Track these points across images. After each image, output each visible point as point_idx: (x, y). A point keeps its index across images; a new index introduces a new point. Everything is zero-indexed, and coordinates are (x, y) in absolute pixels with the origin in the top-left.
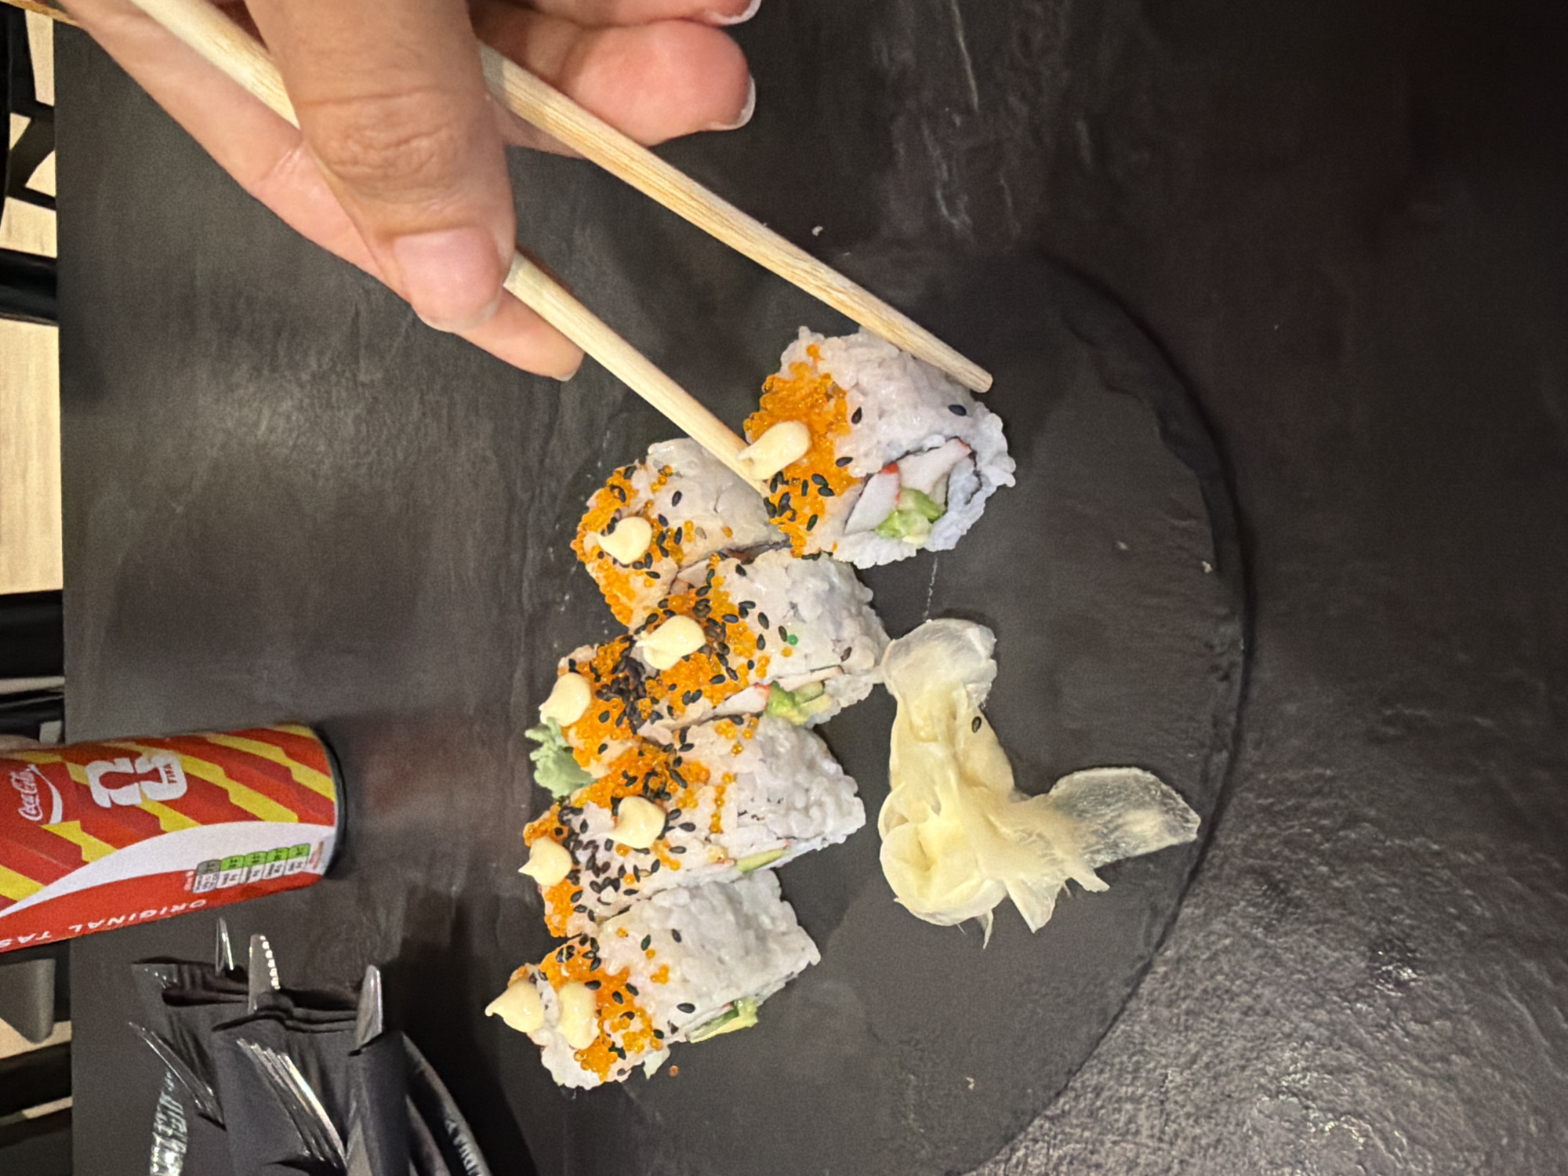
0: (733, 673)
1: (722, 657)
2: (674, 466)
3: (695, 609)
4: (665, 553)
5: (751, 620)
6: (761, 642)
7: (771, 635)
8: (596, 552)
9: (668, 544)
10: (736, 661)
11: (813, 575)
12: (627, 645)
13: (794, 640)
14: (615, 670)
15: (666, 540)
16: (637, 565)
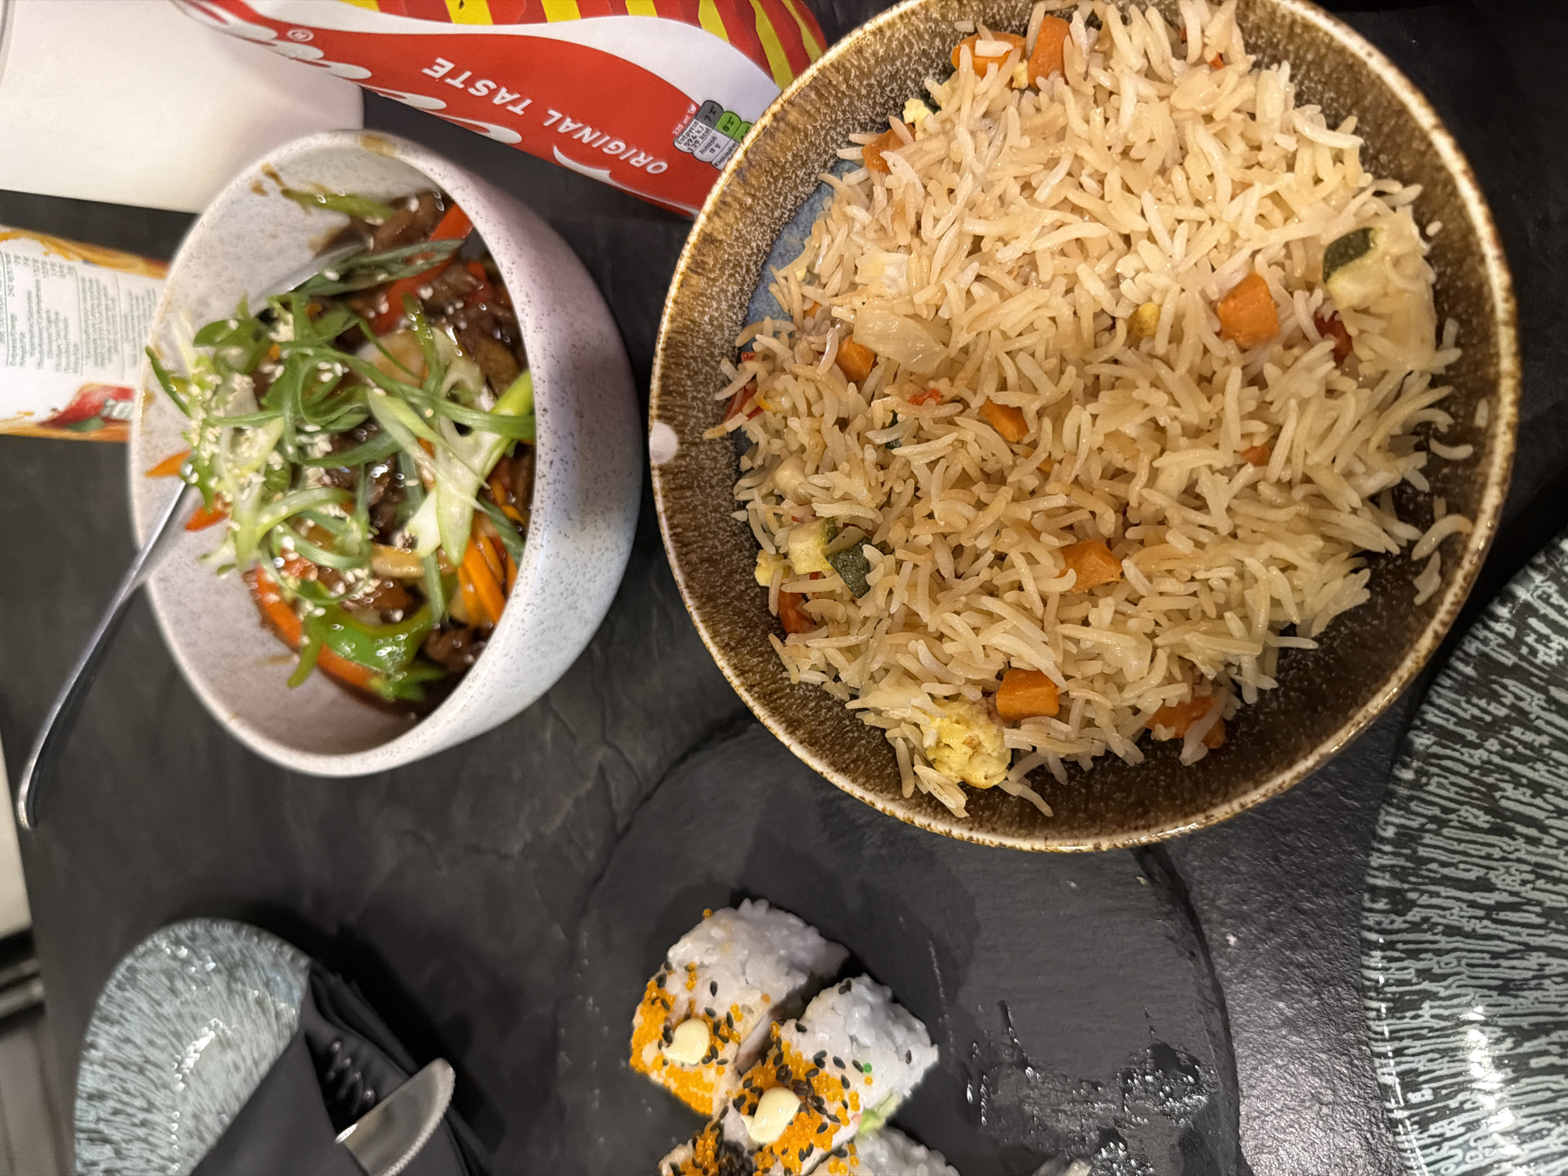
0: (834, 1119)
1: (820, 1109)
2: (697, 960)
3: (778, 1077)
4: (725, 1040)
5: (829, 1068)
6: (845, 1083)
7: (851, 1073)
8: (660, 1062)
9: (724, 1031)
10: (832, 1107)
11: (855, 1005)
12: (717, 1131)
13: (869, 1068)
14: (717, 1156)
15: (720, 1029)
16: (706, 1060)
